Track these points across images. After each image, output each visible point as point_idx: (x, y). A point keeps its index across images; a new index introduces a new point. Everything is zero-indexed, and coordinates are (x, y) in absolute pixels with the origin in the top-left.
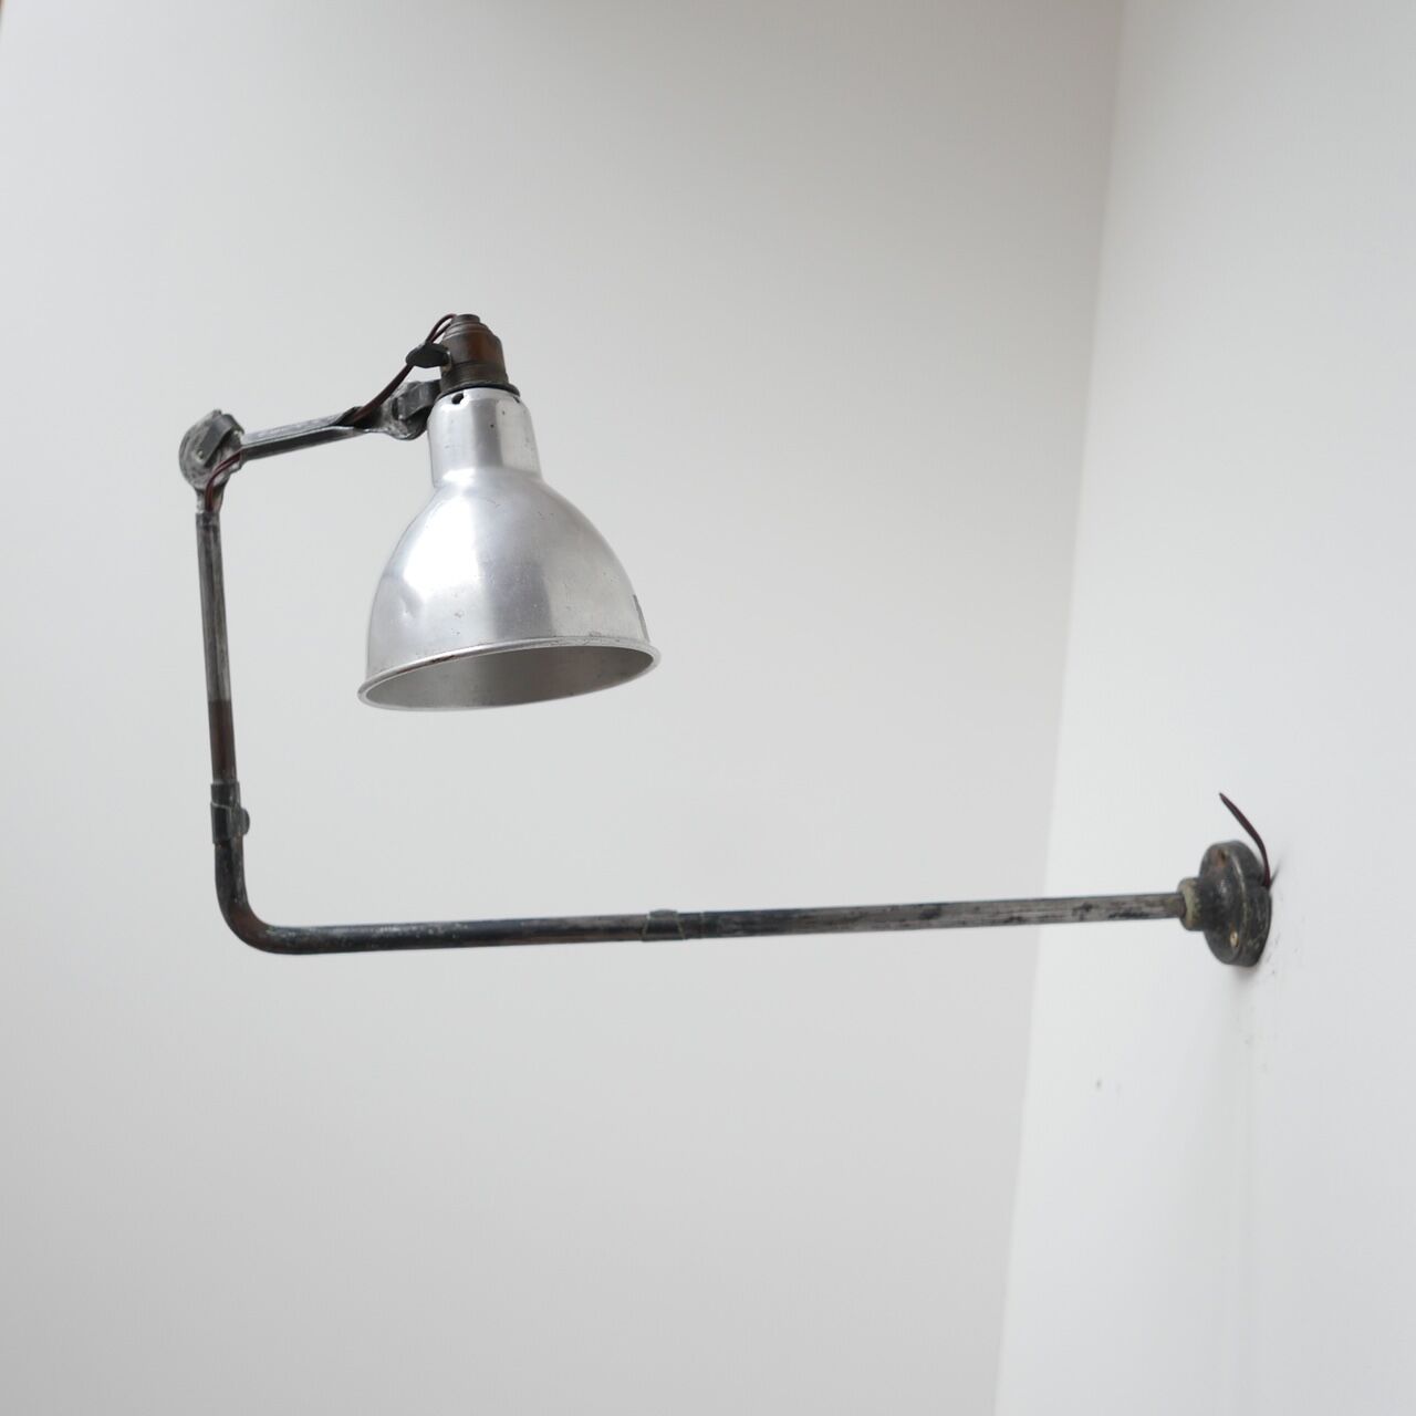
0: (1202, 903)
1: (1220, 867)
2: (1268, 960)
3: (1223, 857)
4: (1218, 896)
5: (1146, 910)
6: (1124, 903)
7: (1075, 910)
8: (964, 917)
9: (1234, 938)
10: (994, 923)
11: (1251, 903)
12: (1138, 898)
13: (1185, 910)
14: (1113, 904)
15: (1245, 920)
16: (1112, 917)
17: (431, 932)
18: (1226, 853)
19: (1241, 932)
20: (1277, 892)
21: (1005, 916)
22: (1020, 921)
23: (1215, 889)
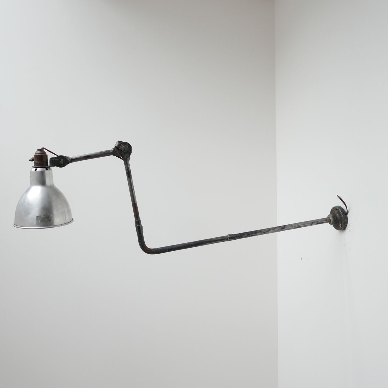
0: (334, 219)
1: (336, 211)
2: (348, 229)
3: (337, 209)
4: (337, 218)
5: (323, 222)
6: (319, 221)
7: (310, 223)
8: (290, 227)
9: (340, 225)
10: (295, 228)
11: (344, 219)
12: (322, 219)
13: (330, 221)
14: (317, 221)
15: (343, 222)
16: (317, 224)
17: (185, 245)
18: (338, 209)
19: (342, 224)
20: (349, 216)
21: (297, 227)
22: (300, 227)
23: (336, 216)
